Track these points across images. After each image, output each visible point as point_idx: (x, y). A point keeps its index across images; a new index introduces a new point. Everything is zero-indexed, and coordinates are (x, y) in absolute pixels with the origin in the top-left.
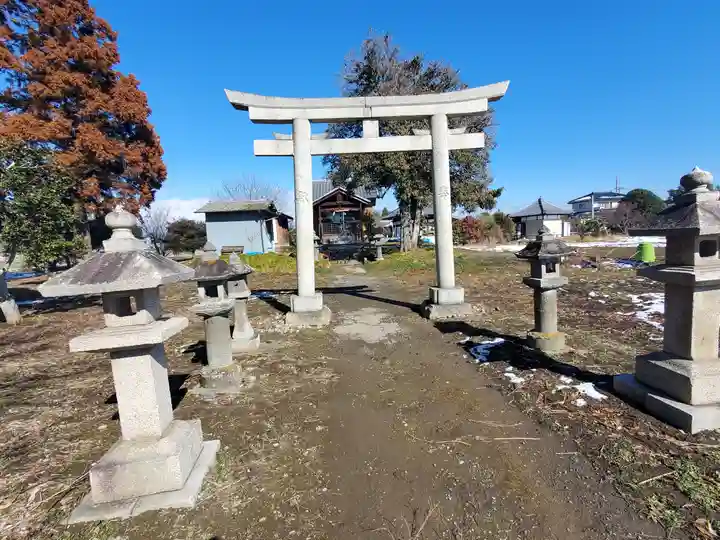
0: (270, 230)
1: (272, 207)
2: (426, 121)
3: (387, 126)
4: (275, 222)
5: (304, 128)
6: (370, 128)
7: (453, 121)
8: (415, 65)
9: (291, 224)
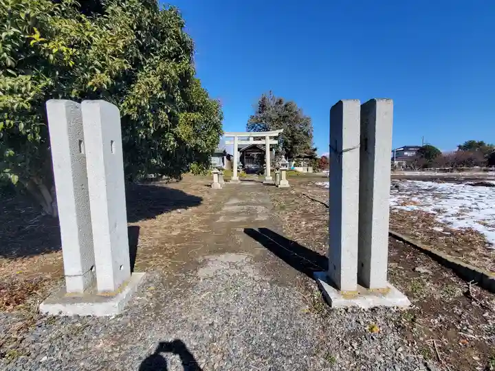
0: (223, 161)
1: (224, 151)
2: (264, 138)
3: (255, 138)
4: (225, 157)
5: (236, 139)
6: (252, 139)
7: (271, 138)
8: (280, 102)
9: (231, 158)
